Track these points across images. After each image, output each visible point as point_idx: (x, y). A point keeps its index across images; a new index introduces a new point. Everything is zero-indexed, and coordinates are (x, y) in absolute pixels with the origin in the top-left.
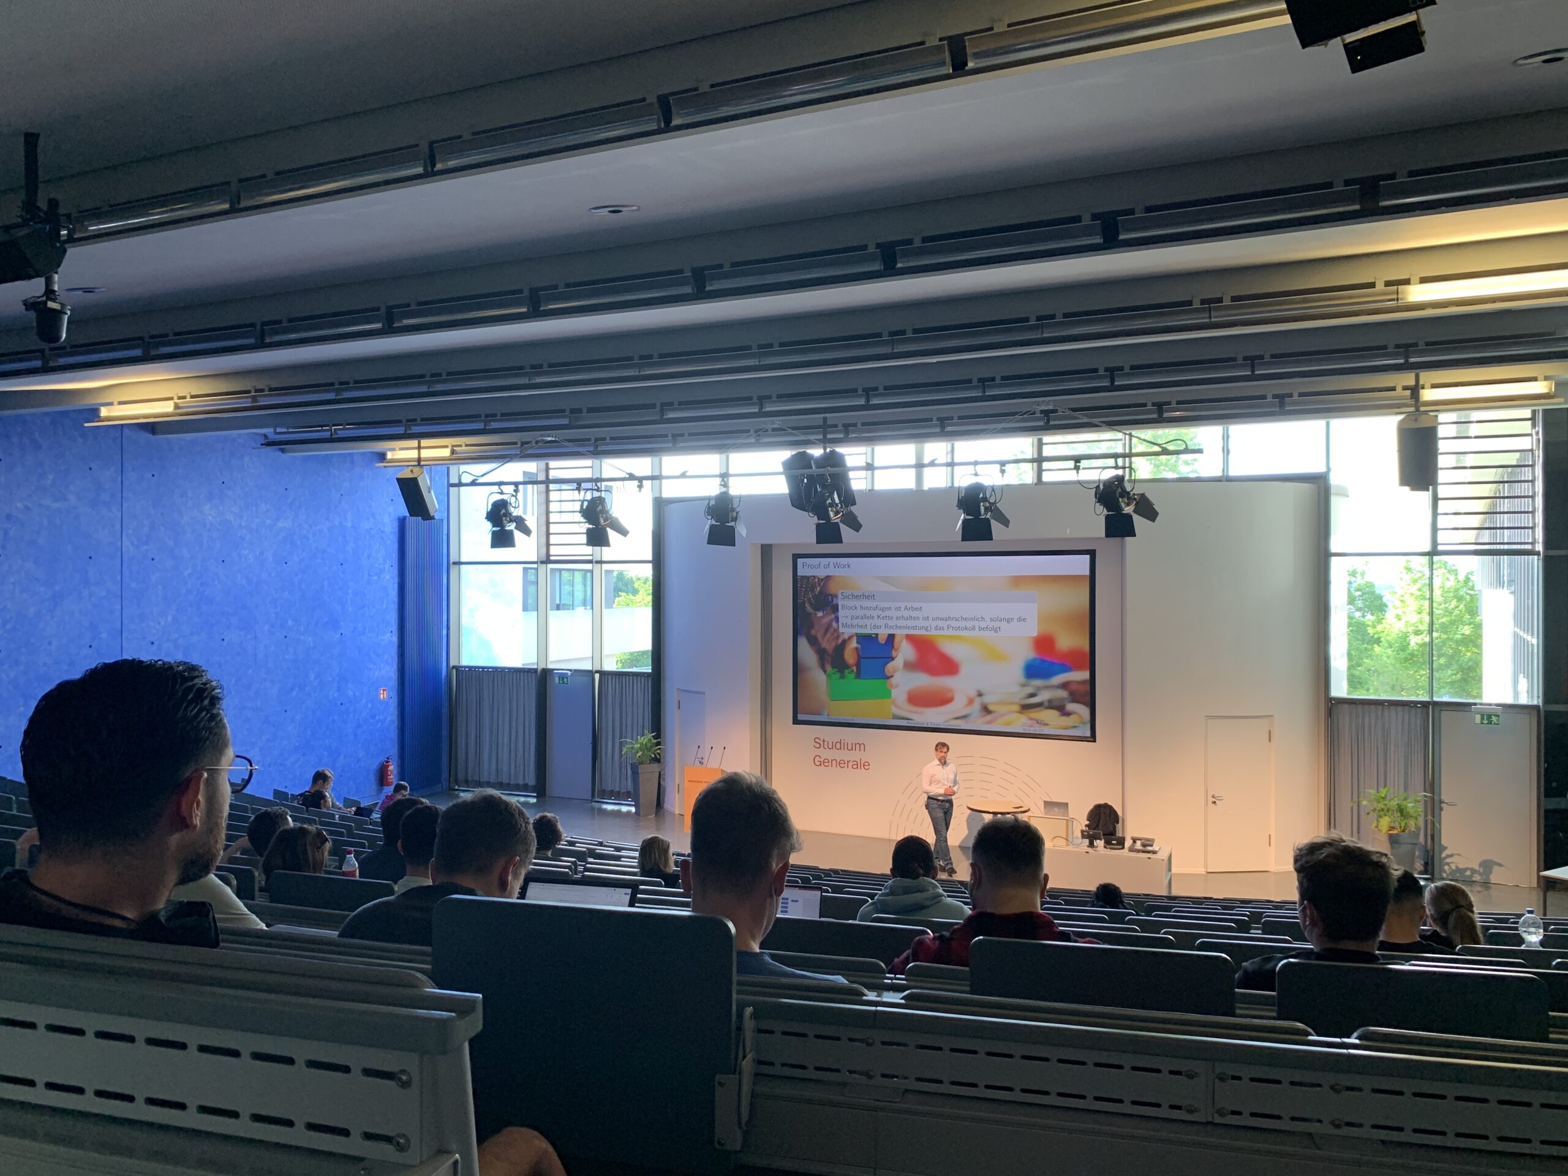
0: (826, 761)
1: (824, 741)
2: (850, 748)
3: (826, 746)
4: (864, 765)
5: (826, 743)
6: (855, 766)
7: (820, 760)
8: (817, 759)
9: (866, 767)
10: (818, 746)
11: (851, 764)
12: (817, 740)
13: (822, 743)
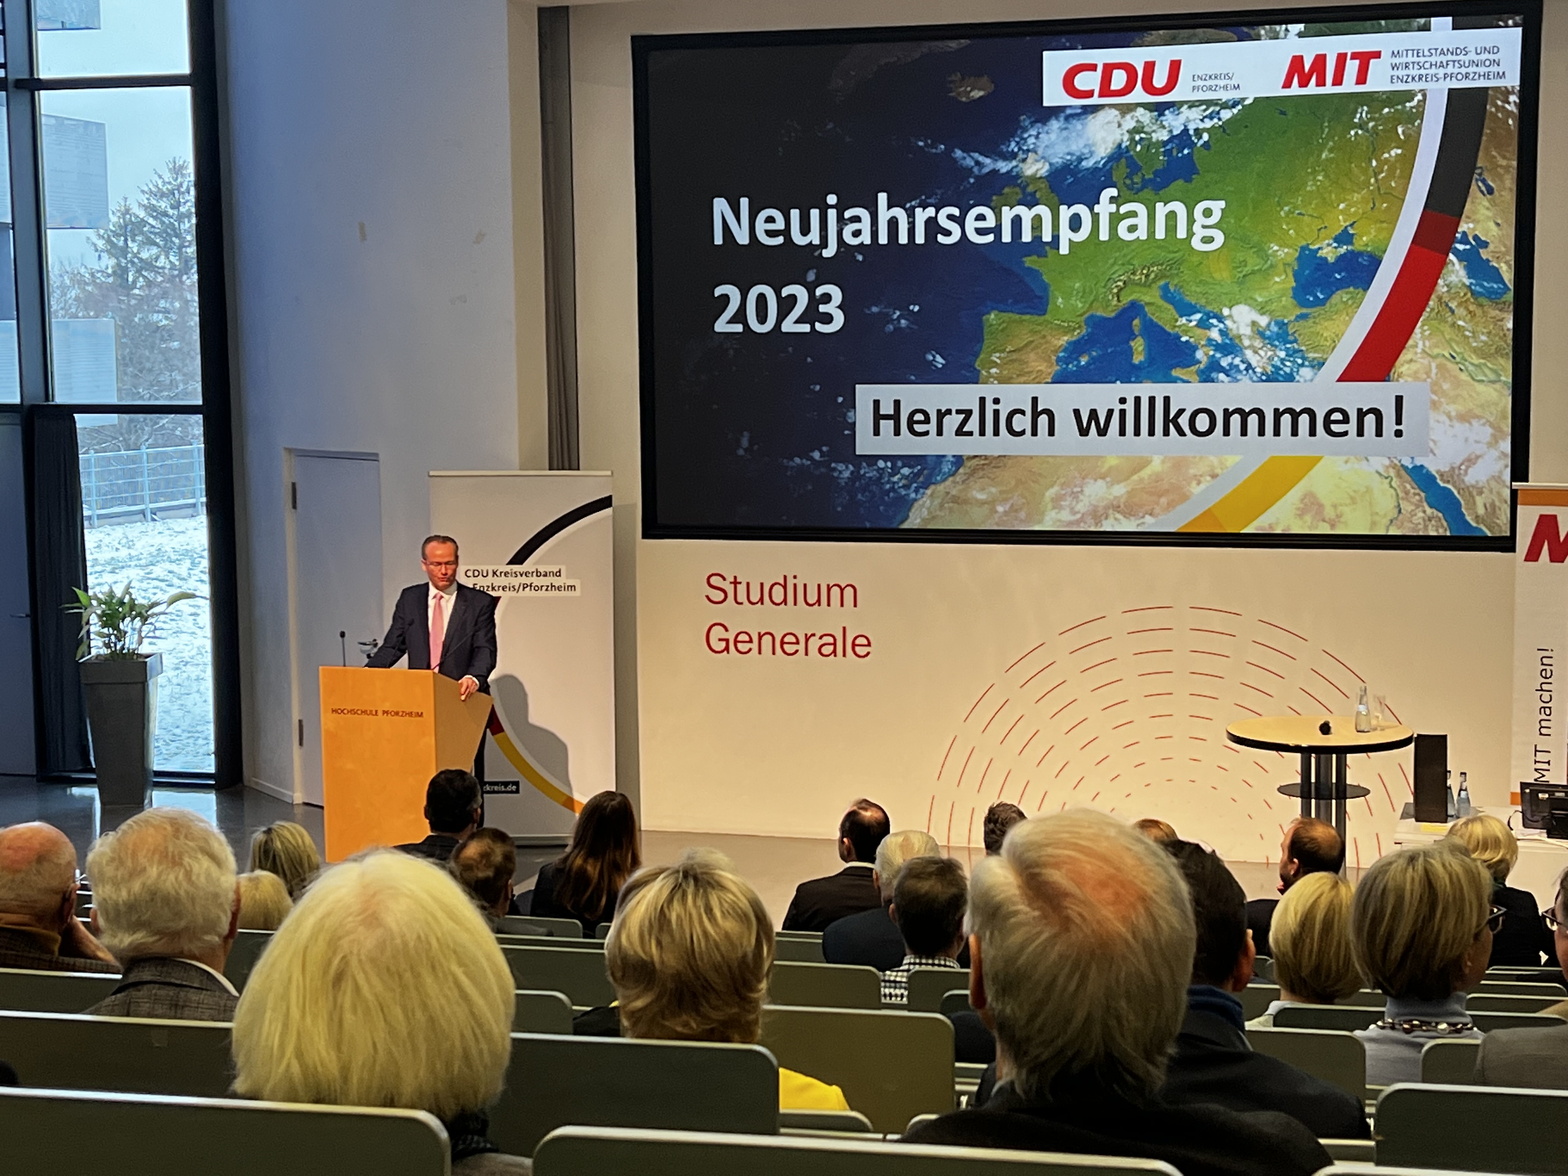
0: (742, 637)
1: (735, 583)
2: (812, 599)
3: (742, 597)
4: (854, 645)
5: (742, 589)
6: (827, 650)
7: (725, 635)
8: (717, 632)
9: (861, 651)
10: (718, 596)
11: (814, 643)
12: (715, 581)
13: (730, 589)
